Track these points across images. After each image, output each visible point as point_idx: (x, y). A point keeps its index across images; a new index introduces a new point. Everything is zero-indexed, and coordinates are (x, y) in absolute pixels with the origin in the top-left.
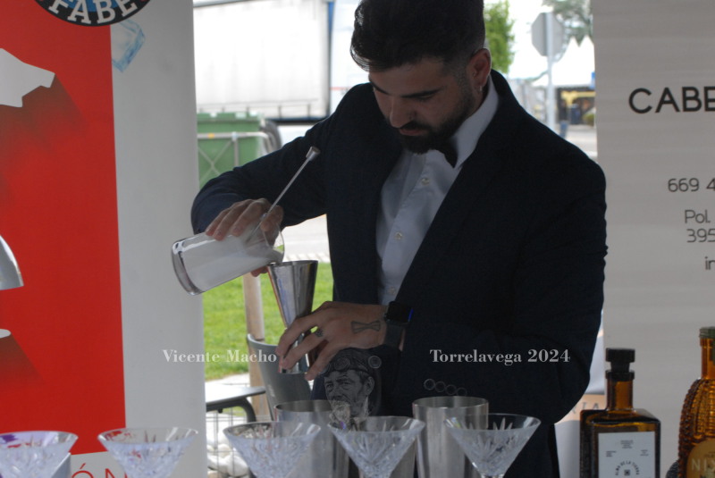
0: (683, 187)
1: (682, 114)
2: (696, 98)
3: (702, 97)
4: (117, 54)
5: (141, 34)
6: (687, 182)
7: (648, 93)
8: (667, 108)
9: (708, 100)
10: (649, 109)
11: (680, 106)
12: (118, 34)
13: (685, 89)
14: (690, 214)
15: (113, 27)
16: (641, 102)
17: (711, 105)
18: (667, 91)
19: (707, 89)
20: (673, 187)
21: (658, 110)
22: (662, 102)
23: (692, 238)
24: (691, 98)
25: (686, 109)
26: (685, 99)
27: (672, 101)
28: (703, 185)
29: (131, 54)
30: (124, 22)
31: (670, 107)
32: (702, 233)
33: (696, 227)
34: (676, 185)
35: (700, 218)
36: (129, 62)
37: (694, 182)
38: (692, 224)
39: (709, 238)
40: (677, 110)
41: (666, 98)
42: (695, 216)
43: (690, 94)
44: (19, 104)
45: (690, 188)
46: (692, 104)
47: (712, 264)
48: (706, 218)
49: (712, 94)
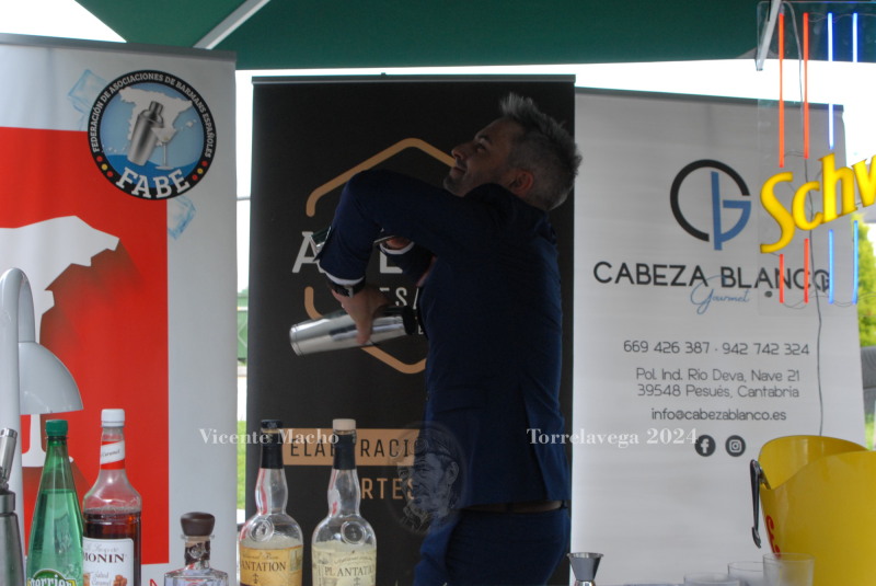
0: (636, 348)
1: (636, 286)
2: (647, 273)
3: (651, 273)
4: (172, 224)
5: (193, 208)
6: (639, 344)
7: (609, 266)
8: (624, 280)
9: (656, 276)
10: (610, 279)
11: (635, 280)
12: (174, 208)
13: (638, 265)
14: (640, 371)
15: (169, 201)
16: (603, 272)
17: (659, 280)
18: (624, 266)
19: (655, 266)
20: (628, 348)
21: (617, 281)
22: (620, 275)
23: (642, 392)
24: (643, 273)
25: (639, 282)
26: (639, 273)
27: (628, 275)
28: (651, 347)
29: (184, 225)
30: (179, 197)
31: (627, 279)
32: (650, 388)
33: (645, 382)
34: (630, 346)
35: (649, 376)
36: (182, 231)
37: (644, 345)
38: (642, 380)
39: (656, 392)
40: (632, 282)
41: (624, 271)
42: (645, 373)
43: (643, 269)
44: (88, 263)
45: (642, 349)
46: (644, 278)
47: (658, 415)
48: (653, 376)
49: (660, 271)
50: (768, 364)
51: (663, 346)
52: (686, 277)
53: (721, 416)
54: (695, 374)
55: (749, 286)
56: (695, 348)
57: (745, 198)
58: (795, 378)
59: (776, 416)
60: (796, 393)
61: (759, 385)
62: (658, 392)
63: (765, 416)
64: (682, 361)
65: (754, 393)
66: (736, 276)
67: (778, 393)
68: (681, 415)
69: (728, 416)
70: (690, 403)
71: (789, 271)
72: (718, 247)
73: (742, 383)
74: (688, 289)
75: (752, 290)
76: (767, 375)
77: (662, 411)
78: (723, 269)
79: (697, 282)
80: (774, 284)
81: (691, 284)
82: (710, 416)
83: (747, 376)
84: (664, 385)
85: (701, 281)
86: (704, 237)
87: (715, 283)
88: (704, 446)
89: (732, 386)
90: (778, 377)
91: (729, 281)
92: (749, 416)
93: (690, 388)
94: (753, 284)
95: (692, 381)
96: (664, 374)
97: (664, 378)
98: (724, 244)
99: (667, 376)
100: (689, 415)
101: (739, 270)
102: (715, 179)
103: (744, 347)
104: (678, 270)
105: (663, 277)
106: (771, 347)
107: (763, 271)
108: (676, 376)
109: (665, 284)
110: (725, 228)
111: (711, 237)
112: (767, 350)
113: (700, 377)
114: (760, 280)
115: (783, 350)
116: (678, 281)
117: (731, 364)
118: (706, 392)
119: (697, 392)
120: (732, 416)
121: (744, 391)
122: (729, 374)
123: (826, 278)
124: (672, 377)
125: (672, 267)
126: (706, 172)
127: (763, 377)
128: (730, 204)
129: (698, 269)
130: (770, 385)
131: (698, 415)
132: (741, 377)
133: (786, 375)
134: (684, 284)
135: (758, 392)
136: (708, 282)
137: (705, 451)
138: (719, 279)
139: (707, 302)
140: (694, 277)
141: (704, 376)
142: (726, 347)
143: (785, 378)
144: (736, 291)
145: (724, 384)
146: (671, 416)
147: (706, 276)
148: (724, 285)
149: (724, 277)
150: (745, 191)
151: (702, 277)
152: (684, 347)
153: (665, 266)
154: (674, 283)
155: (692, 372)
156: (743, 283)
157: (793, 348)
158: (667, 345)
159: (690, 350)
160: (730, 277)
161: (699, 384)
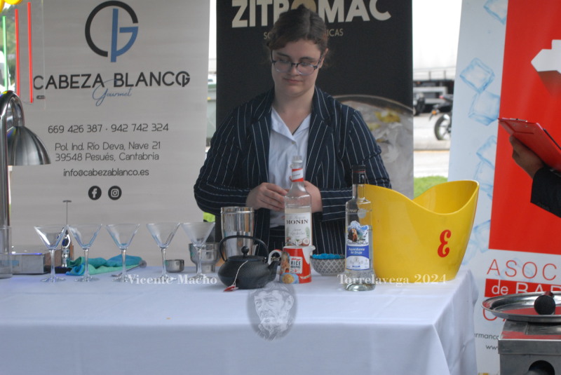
0: (56, 131)
1: (58, 89)
2: (66, 81)
3: (69, 81)
6: (58, 128)
7: (41, 77)
8: (51, 87)
9: (72, 82)
10: (42, 87)
11: (58, 86)
13: (61, 76)
14: (58, 145)
16: (38, 83)
17: (74, 85)
18: (52, 77)
19: (72, 76)
20: (51, 131)
21: (47, 88)
22: (49, 83)
23: (58, 159)
24: (63, 81)
25: (60, 87)
26: (60, 82)
27: (54, 83)
28: (66, 130)
31: (53, 86)
32: (63, 156)
33: (60, 152)
34: (52, 129)
35: (63, 148)
37: (62, 128)
39: (67, 158)
40: (56, 87)
41: (51, 81)
42: (61, 147)
43: (63, 79)
45: (59, 131)
46: (64, 84)
47: (68, 173)
48: (66, 148)
49: (75, 79)
50: (140, 138)
51: (74, 128)
52: (91, 82)
53: (107, 173)
54: (92, 146)
55: (132, 85)
56: (93, 129)
57: (135, 25)
58: (158, 147)
59: (142, 173)
60: (156, 157)
61: (132, 152)
62: (69, 159)
63: (135, 173)
64: (84, 138)
65: (129, 157)
66: (124, 79)
67: (145, 157)
68: (81, 173)
69: (111, 173)
70: (87, 165)
71: (160, 73)
72: (113, 60)
73: (122, 151)
74: (91, 90)
75: (134, 88)
76: (139, 145)
77: (70, 171)
78: (116, 75)
79: (97, 85)
80: (149, 83)
81: (93, 86)
82: (99, 173)
83: (126, 146)
84: (72, 153)
85: (100, 84)
86: (104, 54)
87: (109, 85)
88: (95, 193)
89: (116, 153)
90: (146, 146)
91: (119, 83)
92: (125, 173)
93: (88, 155)
94: (135, 84)
95: (89, 151)
96: (73, 147)
97: (73, 149)
98: (118, 58)
99: (75, 147)
100: (86, 173)
101: (127, 74)
102: (115, 14)
103: (126, 127)
104: (86, 77)
105: (77, 82)
106: (143, 126)
107: (142, 74)
108: (80, 147)
109: (78, 87)
110: (119, 47)
111: (109, 54)
112: (140, 129)
113: (94, 147)
114: (139, 80)
115: (150, 128)
116: (86, 85)
117: (117, 138)
118: (98, 157)
119: (92, 157)
120: (115, 173)
121: (123, 156)
122: (114, 145)
123: (186, 76)
124: (78, 148)
125: (83, 75)
126: (109, 9)
127: (136, 146)
128: (124, 30)
129: (99, 76)
130: (140, 152)
131: (92, 173)
132: (122, 147)
133: (151, 145)
134: (89, 87)
135: (132, 157)
136: (104, 84)
137: (94, 196)
138: (113, 82)
139: (103, 98)
140: (96, 82)
141: (97, 147)
142: (114, 127)
143: (150, 147)
144: (124, 89)
145: (110, 152)
146: (76, 173)
147: (103, 81)
148: (115, 85)
149: (116, 80)
150: (135, 20)
151: (101, 81)
152: (86, 129)
153: (78, 76)
154: (83, 86)
155: (90, 145)
156: (129, 83)
157: (158, 126)
158: (76, 128)
159: (89, 130)
160: (120, 80)
161: (94, 152)
